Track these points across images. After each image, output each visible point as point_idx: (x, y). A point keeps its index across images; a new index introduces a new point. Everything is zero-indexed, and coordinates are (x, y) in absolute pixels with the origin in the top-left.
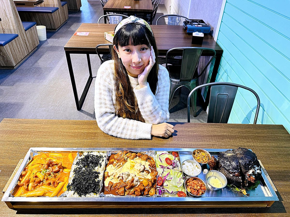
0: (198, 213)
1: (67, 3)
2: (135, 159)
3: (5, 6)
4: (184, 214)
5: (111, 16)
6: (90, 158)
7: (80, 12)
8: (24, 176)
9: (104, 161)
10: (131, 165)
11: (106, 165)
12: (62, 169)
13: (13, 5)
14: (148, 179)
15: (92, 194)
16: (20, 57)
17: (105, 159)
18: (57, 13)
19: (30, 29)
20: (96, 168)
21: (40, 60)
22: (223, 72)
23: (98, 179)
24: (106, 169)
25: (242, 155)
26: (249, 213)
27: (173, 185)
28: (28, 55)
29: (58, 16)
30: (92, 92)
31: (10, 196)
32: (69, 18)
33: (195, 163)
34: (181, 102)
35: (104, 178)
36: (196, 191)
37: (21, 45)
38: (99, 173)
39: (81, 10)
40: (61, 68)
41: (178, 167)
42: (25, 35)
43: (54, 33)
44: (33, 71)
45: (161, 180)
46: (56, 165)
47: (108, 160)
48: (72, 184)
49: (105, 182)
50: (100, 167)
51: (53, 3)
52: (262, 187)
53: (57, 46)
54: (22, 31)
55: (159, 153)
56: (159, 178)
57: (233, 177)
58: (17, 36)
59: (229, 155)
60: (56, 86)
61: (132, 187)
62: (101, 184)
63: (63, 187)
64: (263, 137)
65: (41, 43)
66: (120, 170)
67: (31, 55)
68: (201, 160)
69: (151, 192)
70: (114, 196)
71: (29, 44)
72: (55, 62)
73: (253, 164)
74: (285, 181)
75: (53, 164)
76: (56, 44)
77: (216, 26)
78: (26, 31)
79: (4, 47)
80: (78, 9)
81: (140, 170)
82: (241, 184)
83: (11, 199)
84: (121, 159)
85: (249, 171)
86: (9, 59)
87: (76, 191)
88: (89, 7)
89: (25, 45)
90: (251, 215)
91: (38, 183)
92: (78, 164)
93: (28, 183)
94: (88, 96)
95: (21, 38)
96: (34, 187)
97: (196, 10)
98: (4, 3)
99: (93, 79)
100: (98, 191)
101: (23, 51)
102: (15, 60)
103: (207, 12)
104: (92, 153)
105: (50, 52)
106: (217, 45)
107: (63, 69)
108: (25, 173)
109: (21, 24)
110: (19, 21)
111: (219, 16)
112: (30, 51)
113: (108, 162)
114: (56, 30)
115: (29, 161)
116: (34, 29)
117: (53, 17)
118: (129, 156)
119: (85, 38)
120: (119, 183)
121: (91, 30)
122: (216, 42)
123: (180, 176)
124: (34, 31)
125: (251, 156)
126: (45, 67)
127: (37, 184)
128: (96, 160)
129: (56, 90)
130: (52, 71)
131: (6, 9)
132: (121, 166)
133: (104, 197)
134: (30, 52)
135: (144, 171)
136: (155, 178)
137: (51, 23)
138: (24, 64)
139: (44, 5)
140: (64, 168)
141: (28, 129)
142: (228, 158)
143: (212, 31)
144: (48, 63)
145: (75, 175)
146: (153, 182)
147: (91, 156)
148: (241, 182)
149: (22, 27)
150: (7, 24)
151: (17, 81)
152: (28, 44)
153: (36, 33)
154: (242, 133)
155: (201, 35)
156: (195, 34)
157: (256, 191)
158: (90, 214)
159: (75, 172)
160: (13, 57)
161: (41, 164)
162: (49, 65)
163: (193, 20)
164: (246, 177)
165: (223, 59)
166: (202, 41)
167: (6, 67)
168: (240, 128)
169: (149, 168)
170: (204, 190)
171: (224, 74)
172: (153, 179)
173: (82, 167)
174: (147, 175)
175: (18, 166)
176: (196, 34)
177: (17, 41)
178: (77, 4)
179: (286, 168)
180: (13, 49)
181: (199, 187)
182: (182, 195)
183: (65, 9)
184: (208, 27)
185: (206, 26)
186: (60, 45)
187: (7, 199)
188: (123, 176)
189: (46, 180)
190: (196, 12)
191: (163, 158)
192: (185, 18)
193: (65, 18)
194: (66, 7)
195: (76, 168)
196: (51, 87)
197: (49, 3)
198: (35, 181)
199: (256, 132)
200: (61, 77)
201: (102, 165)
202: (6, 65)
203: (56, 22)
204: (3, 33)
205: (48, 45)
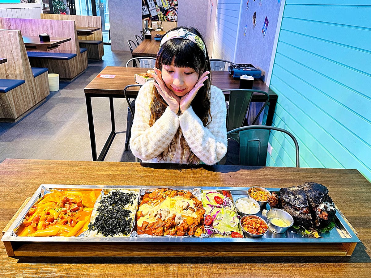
0: (259, 263)
1: (87, 50)
2: (176, 197)
3: (12, 47)
4: (241, 264)
5: (142, 59)
6: (118, 196)
7: (101, 61)
8: (32, 214)
9: (137, 200)
10: (171, 203)
11: (139, 204)
12: (82, 208)
13: (22, 46)
14: (194, 218)
15: (121, 234)
16: (24, 107)
17: (137, 197)
18: (75, 61)
19: (40, 75)
20: (127, 206)
21: (48, 112)
22: (279, 121)
23: (129, 218)
24: (139, 208)
25: (310, 188)
26: (324, 263)
27: (225, 223)
28: (34, 107)
29: (75, 64)
30: (114, 150)
31: (13, 236)
32: (88, 68)
33: (252, 201)
34: (229, 162)
35: (136, 218)
36: (255, 230)
37: (27, 94)
38: (130, 212)
39: (103, 59)
40: (76, 123)
41: (231, 206)
42: (33, 83)
43: (69, 84)
44: (39, 125)
45: (210, 219)
46: (74, 203)
47: (142, 199)
48: (95, 224)
49: (137, 222)
50: (132, 205)
51: (70, 49)
52: (339, 230)
53: (71, 97)
54: (30, 77)
55: (205, 192)
56: (207, 217)
57: (300, 214)
58: (24, 82)
59: (294, 189)
60: (67, 142)
61: (173, 226)
62: (132, 223)
63: (82, 227)
64: (334, 181)
65: (52, 94)
66: (157, 208)
67: (37, 107)
68: (259, 198)
69: (197, 233)
70: (151, 236)
71: (37, 94)
72: (68, 116)
73: (324, 196)
74: (366, 227)
75: (71, 202)
76: (70, 96)
77: (268, 69)
78: (34, 77)
79: (6, 93)
80: (100, 58)
81: (183, 206)
82: (312, 222)
83: (15, 239)
84: (159, 197)
85: (320, 206)
86: (10, 110)
87: (101, 230)
88: (113, 57)
89: (32, 94)
90: (328, 265)
91: (50, 221)
92: (102, 202)
93: (37, 222)
94: (109, 155)
95: (27, 85)
96: (45, 226)
97: (243, 56)
98: (12, 43)
99: (116, 134)
100: (129, 231)
101: (28, 101)
102: (18, 111)
103: (256, 56)
104: (120, 191)
105: (62, 103)
106: (270, 89)
107: (77, 123)
108: (34, 210)
109: (30, 69)
110: (27, 65)
111: (270, 58)
112: (38, 102)
113: (141, 201)
114: (72, 81)
115: (38, 199)
116: (45, 76)
117: (69, 64)
118: (169, 194)
119: (111, 80)
120: (157, 222)
121: (117, 73)
122: (269, 87)
123: (233, 215)
124: (45, 79)
125: (321, 189)
126: (55, 120)
127: (49, 223)
128: (125, 198)
129: (68, 147)
130: (64, 125)
131: (13, 51)
132: (159, 204)
133: (136, 238)
134: (36, 103)
135: (188, 209)
136: (202, 216)
137: (65, 72)
138: (28, 118)
139: (59, 50)
140: (84, 207)
141: (37, 170)
142: (292, 192)
143: (264, 76)
144: (59, 116)
145: (99, 213)
146: (199, 222)
147: (120, 193)
148: (310, 219)
149: (31, 73)
150: (13, 68)
151: (17, 136)
152: (35, 93)
153: (46, 81)
154: (308, 177)
155: (251, 78)
156: (242, 77)
157: (330, 234)
158: (117, 263)
159: (98, 210)
160: (15, 107)
161: (55, 202)
162: (60, 119)
163: (240, 65)
164: (317, 214)
165: (278, 105)
166: (252, 86)
167: (5, 119)
168: (304, 172)
169: (194, 207)
170: (265, 228)
171: (281, 123)
172: (199, 218)
173: (108, 205)
174: (192, 213)
175: (24, 205)
176: (244, 77)
177: (22, 88)
178: (98, 52)
179: (366, 214)
180: (17, 97)
181: (258, 225)
182: (237, 236)
183: (84, 57)
184: (258, 71)
185: (256, 70)
186: (75, 97)
187: (8, 239)
188: (162, 212)
189: (61, 219)
190: (243, 58)
191: (211, 197)
192: (230, 62)
193: (84, 67)
194: (85, 55)
195: (100, 206)
196: (62, 143)
197: (66, 48)
198: (46, 219)
199: (326, 176)
200: (75, 132)
201: (134, 203)
202: (5, 117)
203: (71, 70)
204: (6, 79)
205: (60, 96)
